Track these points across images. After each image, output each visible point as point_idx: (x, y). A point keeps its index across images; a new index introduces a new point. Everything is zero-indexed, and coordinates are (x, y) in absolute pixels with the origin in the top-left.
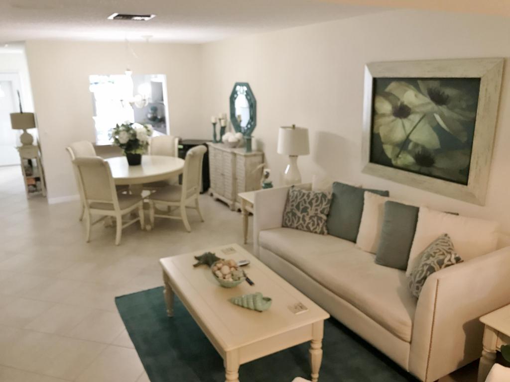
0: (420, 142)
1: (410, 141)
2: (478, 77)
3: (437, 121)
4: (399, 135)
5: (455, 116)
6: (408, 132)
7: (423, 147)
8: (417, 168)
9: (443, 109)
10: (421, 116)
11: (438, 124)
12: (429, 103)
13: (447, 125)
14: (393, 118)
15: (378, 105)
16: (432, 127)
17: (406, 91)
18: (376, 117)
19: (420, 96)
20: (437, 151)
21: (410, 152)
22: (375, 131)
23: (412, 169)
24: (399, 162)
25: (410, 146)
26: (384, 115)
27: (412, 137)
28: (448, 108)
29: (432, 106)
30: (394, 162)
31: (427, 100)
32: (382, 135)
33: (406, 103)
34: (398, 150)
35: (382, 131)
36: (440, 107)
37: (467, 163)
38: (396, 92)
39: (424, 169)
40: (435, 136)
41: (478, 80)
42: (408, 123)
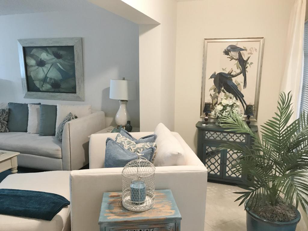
0: (52, 78)
1: (48, 77)
2: (73, 45)
3: (59, 66)
4: (41, 75)
5: (66, 63)
6: (46, 73)
7: (54, 79)
8: (53, 90)
9: (60, 60)
10: (51, 65)
11: (59, 67)
12: (54, 58)
13: (64, 68)
14: (37, 67)
15: (28, 61)
16: (57, 69)
17: (42, 53)
18: (28, 68)
19: (49, 55)
20: (61, 80)
21: (48, 83)
22: (28, 75)
23: (51, 91)
24: (44, 89)
25: (48, 80)
26: (32, 66)
27: (48, 76)
28: (62, 60)
29: (55, 60)
30: (41, 89)
31: (53, 57)
32: (32, 76)
33: (42, 59)
34: (42, 83)
35: (32, 74)
36: (59, 60)
37: (75, 84)
38: (37, 54)
39: (57, 90)
40: (59, 73)
41: (73, 47)
42: (45, 69)
